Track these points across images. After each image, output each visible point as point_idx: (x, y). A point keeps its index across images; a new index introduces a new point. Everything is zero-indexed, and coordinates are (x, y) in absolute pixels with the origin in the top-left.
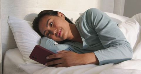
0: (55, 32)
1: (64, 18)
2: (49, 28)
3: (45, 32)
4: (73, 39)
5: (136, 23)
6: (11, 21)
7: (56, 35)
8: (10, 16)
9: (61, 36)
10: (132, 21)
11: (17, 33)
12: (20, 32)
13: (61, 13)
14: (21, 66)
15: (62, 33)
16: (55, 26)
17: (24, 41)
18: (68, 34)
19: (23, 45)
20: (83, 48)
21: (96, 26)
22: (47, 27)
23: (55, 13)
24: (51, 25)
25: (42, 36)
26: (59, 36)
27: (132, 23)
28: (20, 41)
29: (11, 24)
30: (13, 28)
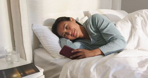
0: (70, 33)
1: (75, 22)
2: (65, 30)
3: (62, 34)
4: (83, 37)
5: (128, 23)
6: (34, 28)
7: (71, 35)
8: (34, 24)
9: (75, 35)
10: (125, 21)
11: (42, 37)
12: (44, 36)
13: (72, 18)
14: (52, 61)
15: (75, 33)
16: (70, 29)
17: (50, 43)
18: (80, 33)
19: (50, 46)
20: (92, 44)
21: (99, 27)
22: (64, 30)
23: (68, 19)
24: (67, 28)
25: (60, 37)
26: (74, 36)
27: (125, 22)
28: (46, 43)
29: (35, 30)
30: (37, 33)
